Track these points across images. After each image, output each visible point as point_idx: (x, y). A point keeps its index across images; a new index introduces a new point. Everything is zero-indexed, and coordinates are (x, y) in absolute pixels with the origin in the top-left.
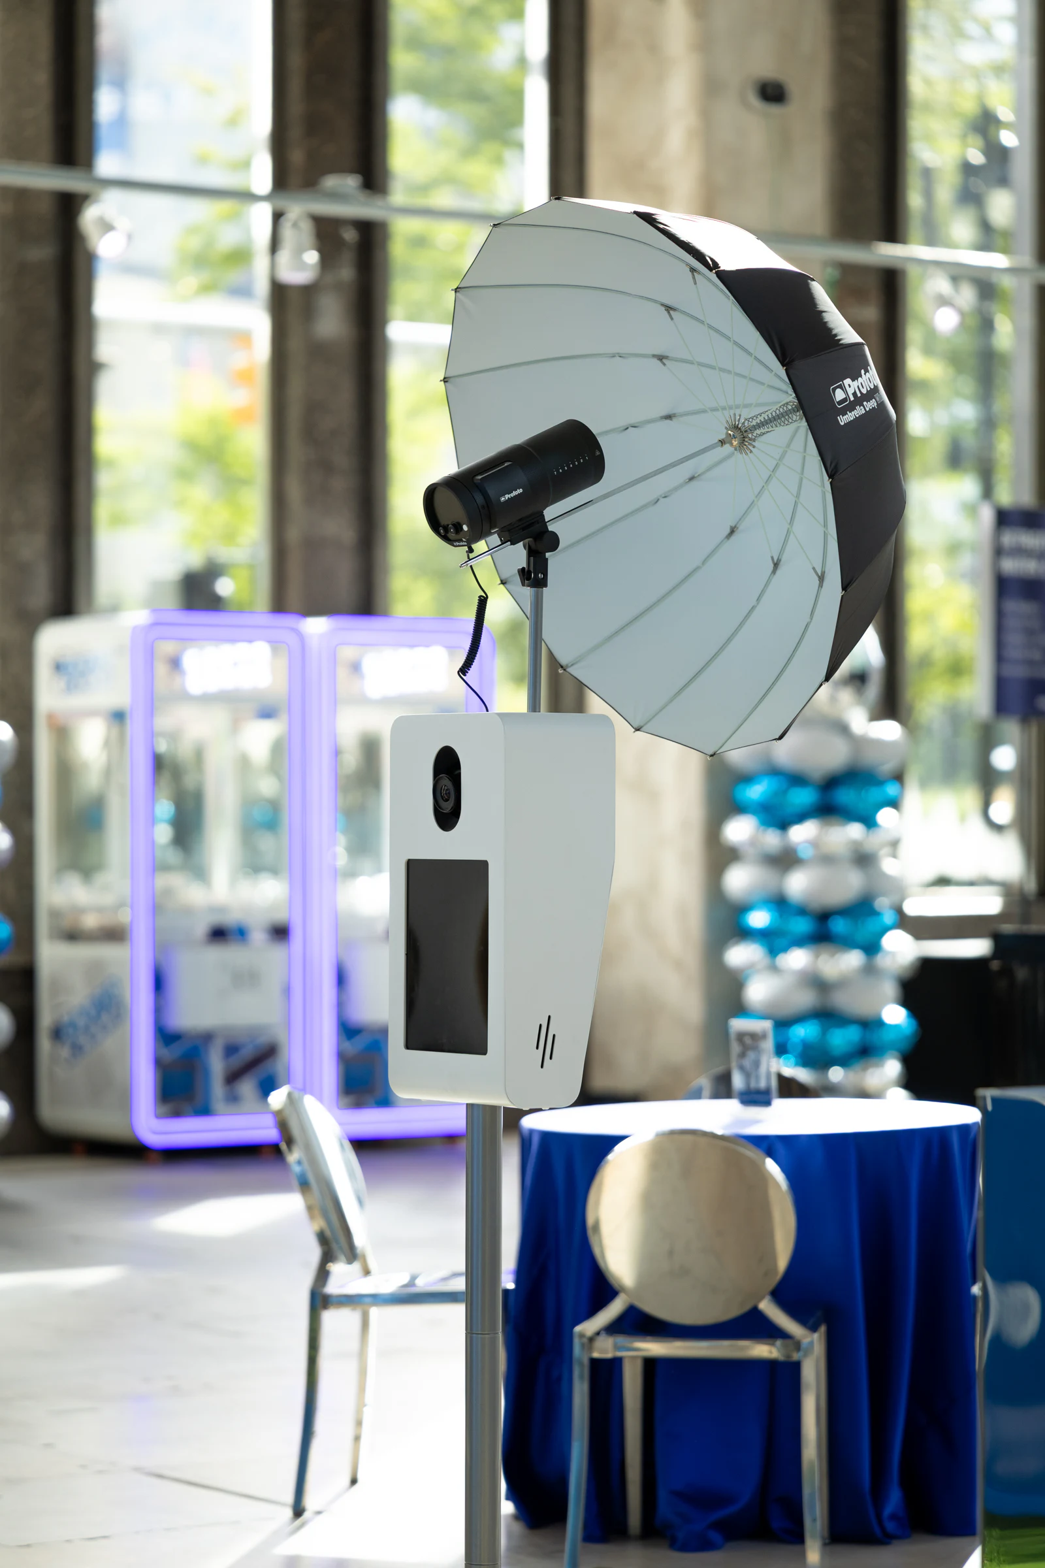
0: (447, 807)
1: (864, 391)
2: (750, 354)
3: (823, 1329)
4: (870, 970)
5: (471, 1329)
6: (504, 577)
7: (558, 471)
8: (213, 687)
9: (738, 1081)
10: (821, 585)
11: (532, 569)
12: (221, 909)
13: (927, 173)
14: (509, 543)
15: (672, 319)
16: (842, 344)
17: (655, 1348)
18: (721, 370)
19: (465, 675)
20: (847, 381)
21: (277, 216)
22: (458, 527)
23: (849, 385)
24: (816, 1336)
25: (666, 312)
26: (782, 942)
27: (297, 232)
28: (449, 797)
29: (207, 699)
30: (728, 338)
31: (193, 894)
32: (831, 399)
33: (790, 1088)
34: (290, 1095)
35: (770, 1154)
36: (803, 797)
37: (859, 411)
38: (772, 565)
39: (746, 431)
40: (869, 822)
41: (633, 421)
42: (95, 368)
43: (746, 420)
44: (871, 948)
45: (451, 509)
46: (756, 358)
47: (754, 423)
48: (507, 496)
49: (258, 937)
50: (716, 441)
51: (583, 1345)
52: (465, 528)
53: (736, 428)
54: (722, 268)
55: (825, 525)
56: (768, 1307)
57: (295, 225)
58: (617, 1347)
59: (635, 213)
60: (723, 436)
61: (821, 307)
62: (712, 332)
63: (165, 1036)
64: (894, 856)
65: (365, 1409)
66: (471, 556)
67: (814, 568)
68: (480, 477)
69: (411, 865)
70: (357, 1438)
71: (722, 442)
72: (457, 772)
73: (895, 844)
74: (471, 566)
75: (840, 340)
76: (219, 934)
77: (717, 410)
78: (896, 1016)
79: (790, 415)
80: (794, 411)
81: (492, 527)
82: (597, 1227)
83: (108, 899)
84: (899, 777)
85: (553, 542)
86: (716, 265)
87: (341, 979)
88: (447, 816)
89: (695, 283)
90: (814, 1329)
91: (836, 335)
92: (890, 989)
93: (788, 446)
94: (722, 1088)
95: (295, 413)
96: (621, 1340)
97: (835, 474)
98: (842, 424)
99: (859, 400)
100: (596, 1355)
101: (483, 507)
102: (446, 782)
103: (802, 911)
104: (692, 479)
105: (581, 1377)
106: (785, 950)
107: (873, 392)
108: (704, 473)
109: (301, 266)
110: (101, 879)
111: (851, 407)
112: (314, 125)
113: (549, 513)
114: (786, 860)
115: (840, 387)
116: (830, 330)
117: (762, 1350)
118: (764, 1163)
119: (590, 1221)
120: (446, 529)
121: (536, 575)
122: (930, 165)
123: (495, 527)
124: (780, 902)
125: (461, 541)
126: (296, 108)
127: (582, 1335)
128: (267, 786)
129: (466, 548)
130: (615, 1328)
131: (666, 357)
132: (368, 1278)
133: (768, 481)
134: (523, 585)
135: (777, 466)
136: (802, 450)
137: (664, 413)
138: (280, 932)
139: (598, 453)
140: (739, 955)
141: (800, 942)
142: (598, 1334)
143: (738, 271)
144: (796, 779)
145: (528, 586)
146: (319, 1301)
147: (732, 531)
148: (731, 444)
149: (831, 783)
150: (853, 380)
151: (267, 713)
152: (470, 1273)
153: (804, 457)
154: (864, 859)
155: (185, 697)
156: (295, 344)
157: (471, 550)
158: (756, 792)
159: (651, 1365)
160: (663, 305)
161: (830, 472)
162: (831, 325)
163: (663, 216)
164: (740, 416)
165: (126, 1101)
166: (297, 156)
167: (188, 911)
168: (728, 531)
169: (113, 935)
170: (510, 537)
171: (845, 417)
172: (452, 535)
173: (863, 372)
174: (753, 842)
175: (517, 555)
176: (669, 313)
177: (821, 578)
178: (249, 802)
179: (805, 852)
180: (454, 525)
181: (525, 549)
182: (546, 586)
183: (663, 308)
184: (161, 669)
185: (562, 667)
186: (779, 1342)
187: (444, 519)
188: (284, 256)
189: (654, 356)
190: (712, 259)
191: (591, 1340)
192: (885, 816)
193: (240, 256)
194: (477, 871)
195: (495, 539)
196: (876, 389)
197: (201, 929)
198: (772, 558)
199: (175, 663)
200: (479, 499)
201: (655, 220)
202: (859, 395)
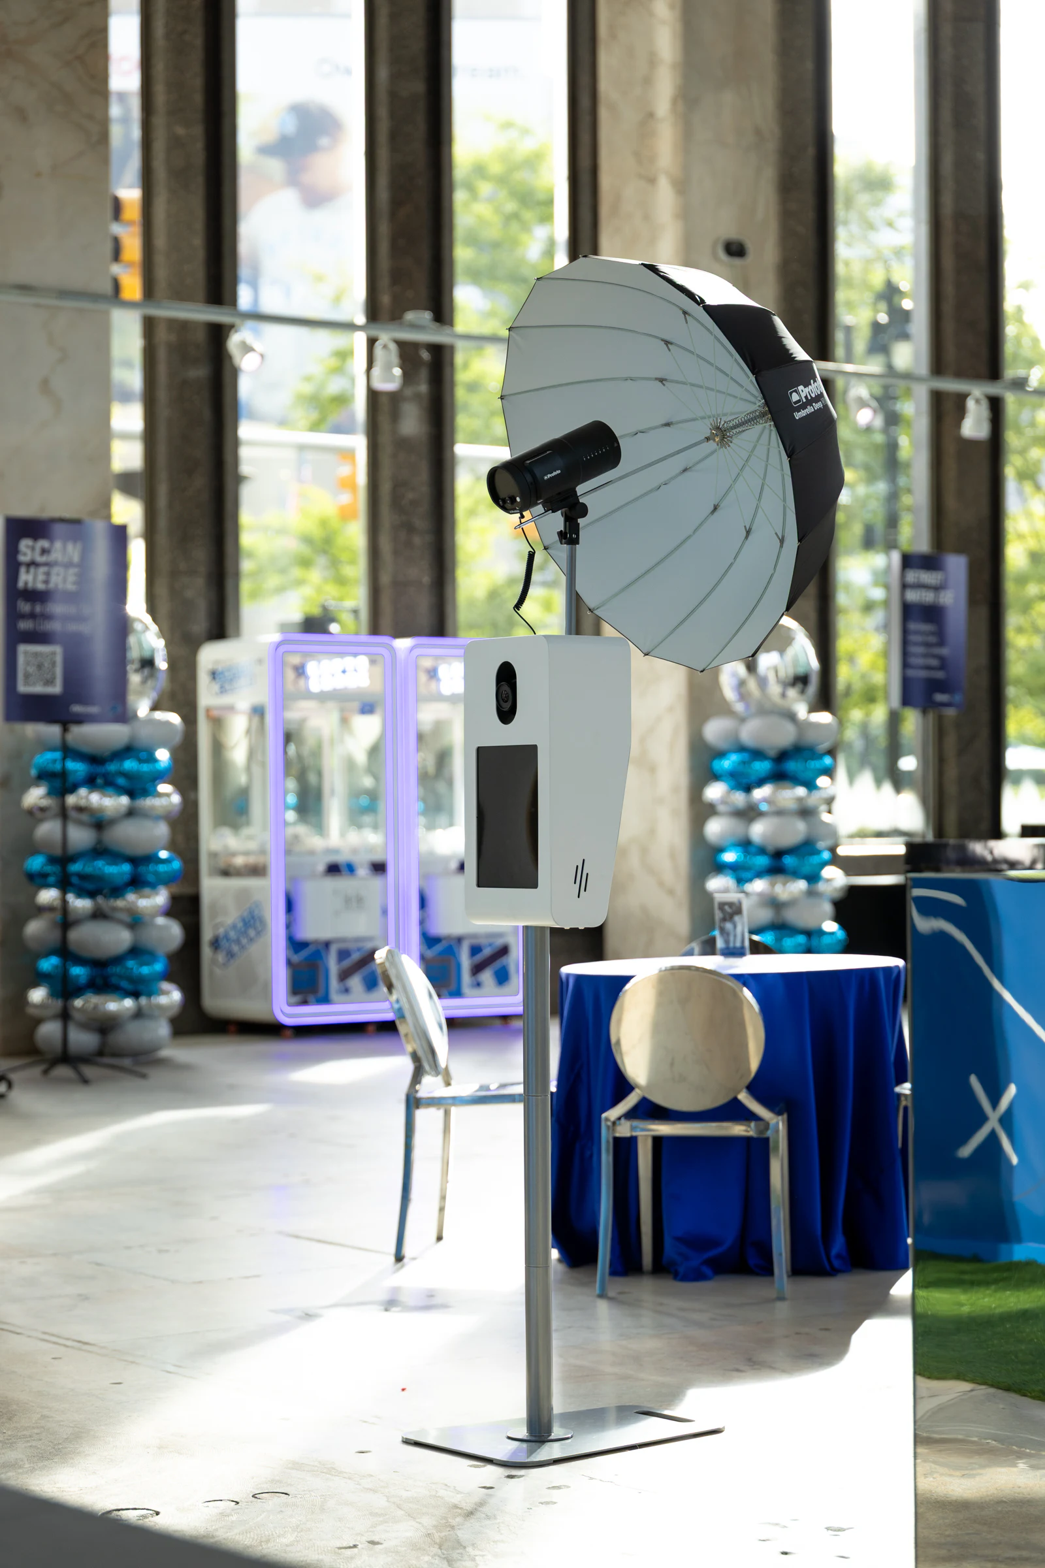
0: (507, 706)
1: (813, 396)
2: (727, 375)
3: (785, 1116)
4: (811, 893)
5: (528, 1092)
6: (546, 544)
7: (586, 458)
8: (327, 687)
9: (720, 944)
10: (781, 546)
11: (568, 531)
12: (336, 851)
13: (848, 330)
14: (551, 511)
15: (669, 350)
16: (796, 361)
17: (664, 1129)
18: (708, 388)
19: (519, 610)
20: (801, 388)
21: (372, 342)
22: (513, 500)
23: (802, 391)
24: (780, 1118)
25: (665, 346)
26: (748, 875)
27: (387, 353)
28: (508, 699)
29: (323, 697)
30: (711, 364)
31: (315, 842)
32: (789, 400)
33: (758, 948)
34: (389, 952)
35: (745, 984)
36: (762, 767)
37: (809, 410)
38: (745, 533)
39: (725, 431)
40: (810, 785)
41: (641, 428)
42: (239, 479)
43: (725, 422)
44: (813, 878)
45: (508, 485)
46: (732, 378)
47: (731, 425)
48: (549, 476)
49: (363, 872)
50: (703, 438)
51: (608, 1127)
52: (518, 499)
53: (718, 428)
54: (707, 303)
55: (784, 500)
56: (744, 1097)
57: (385, 347)
58: (633, 1128)
59: (642, 264)
60: (708, 435)
61: (781, 334)
62: (701, 362)
63: (296, 945)
64: (829, 812)
65: (448, 1185)
66: (523, 520)
67: (776, 534)
68: (528, 462)
69: (480, 750)
70: (442, 1209)
71: (708, 439)
72: (514, 681)
73: (830, 801)
74: (522, 529)
75: (795, 357)
76: (334, 869)
77: (705, 418)
78: (830, 926)
79: (758, 420)
80: (763, 415)
81: (538, 500)
82: (618, 1042)
83: (252, 845)
84: (831, 752)
85: (584, 511)
86: (702, 301)
87: (423, 902)
88: (507, 713)
89: (687, 323)
90: (779, 1113)
91: (792, 354)
92: (828, 908)
93: (758, 441)
94: (709, 948)
95: (386, 488)
96: (636, 1123)
97: (793, 454)
98: (797, 418)
99: (810, 402)
100: (617, 1135)
101: (532, 483)
102: (506, 688)
103: (762, 851)
104: (685, 470)
105: (608, 1150)
106: (750, 880)
107: (819, 397)
108: (694, 466)
109: (389, 377)
110: (246, 831)
111: (804, 406)
112: (397, 276)
113: (580, 489)
114: (749, 813)
115: (795, 391)
116: (787, 350)
117: (738, 1129)
118: (742, 991)
119: (613, 1040)
120: (504, 501)
121: (571, 536)
122: (849, 324)
123: (541, 499)
124: (745, 844)
125: (516, 509)
126: (384, 263)
127: (607, 1119)
128: (368, 782)
129: (519, 515)
130: (631, 1115)
131: (666, 380)
132: (449, 1087)
133: (742, 470)
134: (561, 543)
135: (749, 456)
136: (767, 443)
137: (664, 422)
138: (379, 868)
139: (616, 445)
140: (717, 884)
141: (759, 875)
142: (619, 1119)
143: (718, 305)
144: (757, 754)
145: (565, 544)
146: (413, 1103)
147: (715, 508)
148: (714, 440)
149: (783, 756)
150: (805, 387)
151: (367, 708)
152: (527, 1082)
153: (769, 449)
154: (806, 812)
155: (308, 695)
156: (385, 439)
157: (522, 517)
158: (727, 764)
159: (658, 1142)
160: (663, 340)
161: (788, 453)
162: (788, 347)
163: (663, 268)
164: (721, 419)
165: (266, 992)
166: (385, 299)
167: (312, 853)
168: (712, 508)
169: (257, 871)
170: (551, 507)
171: (799, 413)
172: (508, 505)
173: (812, 381)
174: (724, 801)
175: (556, 521)
176: (667, 345)
177: (782, 541)
178: (355, 793)
179: (764, 807)
180: (509, 497)
181: (562, 516)
182: (578, 544)
183: (663, 343)
184: (290, 675)
185: (590, 610)
186: (753, 1124)
187: (503, 493)
188: (376, 371)
189: (656, 379)
190: (700, 297)
191: (614, 1123)
192: (822, 781)
193: (342, 400)
194: (530, 752)
195: (539, 509)
196: (821, 395)
197: (321, 868)
198: (745, 527)
199: (300, 671)
200: (529, 478)
201: (657, 269)
202: (810, 398)
